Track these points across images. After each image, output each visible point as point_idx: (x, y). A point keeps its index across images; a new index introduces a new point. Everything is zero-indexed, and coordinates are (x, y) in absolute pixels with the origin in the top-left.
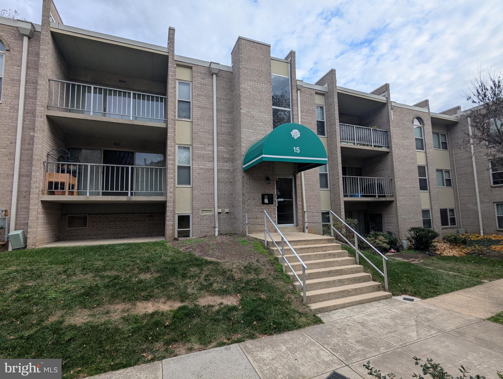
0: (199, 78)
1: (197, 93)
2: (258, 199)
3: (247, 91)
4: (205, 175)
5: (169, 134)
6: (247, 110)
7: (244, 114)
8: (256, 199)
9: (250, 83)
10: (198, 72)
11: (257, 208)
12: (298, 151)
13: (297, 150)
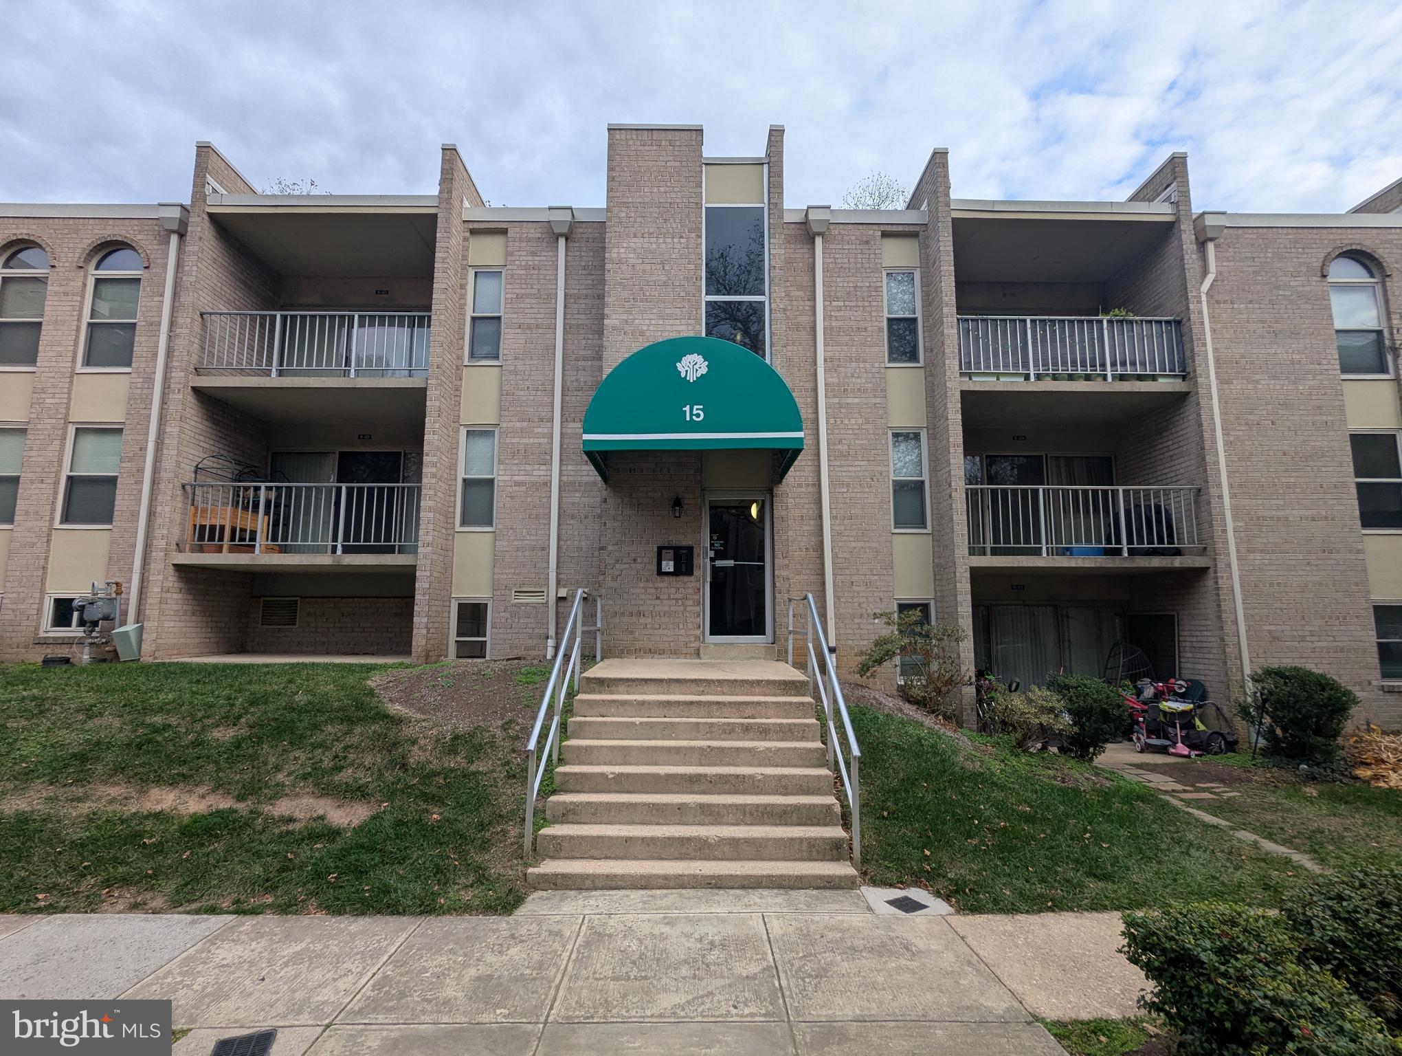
0: (524, 253)
1: (517, 291)
2: (646, 560)
3: (624, 267)
4: (529, 499)
5: (428, 403)
6: (624, 317)
7: (614, 328)
8: (639, 560)
9: (637, 243)
10: (521, 240)
11: (641, 585)
12: (698, 415)
13: (696, 412)
